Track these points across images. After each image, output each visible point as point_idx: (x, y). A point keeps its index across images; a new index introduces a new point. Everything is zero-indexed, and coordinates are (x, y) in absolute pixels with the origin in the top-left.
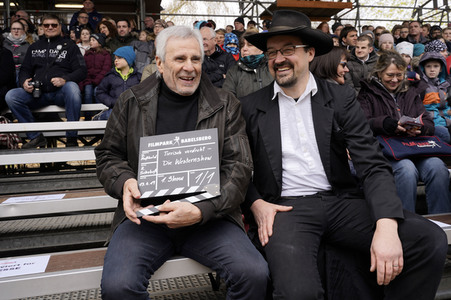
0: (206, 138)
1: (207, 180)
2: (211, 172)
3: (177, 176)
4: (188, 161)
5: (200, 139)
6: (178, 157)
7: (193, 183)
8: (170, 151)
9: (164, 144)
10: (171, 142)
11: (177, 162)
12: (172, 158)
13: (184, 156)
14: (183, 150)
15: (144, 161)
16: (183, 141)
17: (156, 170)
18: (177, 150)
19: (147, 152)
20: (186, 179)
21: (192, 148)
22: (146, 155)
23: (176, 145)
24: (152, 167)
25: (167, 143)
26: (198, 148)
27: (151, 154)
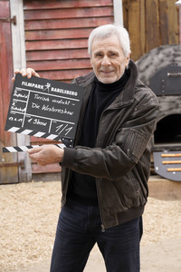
0: (73, 93)
1: (65, 132)
2: (70, 126)
3: (41, 120)
4: (53, 110)
5: (68, 92)
6: (46, 103)
7: (53, 132)
8: (40, 95)
9: (36, 86)
10: (42, 87)
11: (44, 108)
12: (41, 103)
13: (51, 104)
14: (51, 98)
15: (16, 98)
16: (52, 89)
17: (25, 109)
18: (46, 97)
19: (20, 89)
20: (48, 125)
21: (59, 99)
22: (19, 92)
23: (46, 91)
24: (23, 106)
25: (39, 86)
26: (64, 100)
27: (23, 93)
